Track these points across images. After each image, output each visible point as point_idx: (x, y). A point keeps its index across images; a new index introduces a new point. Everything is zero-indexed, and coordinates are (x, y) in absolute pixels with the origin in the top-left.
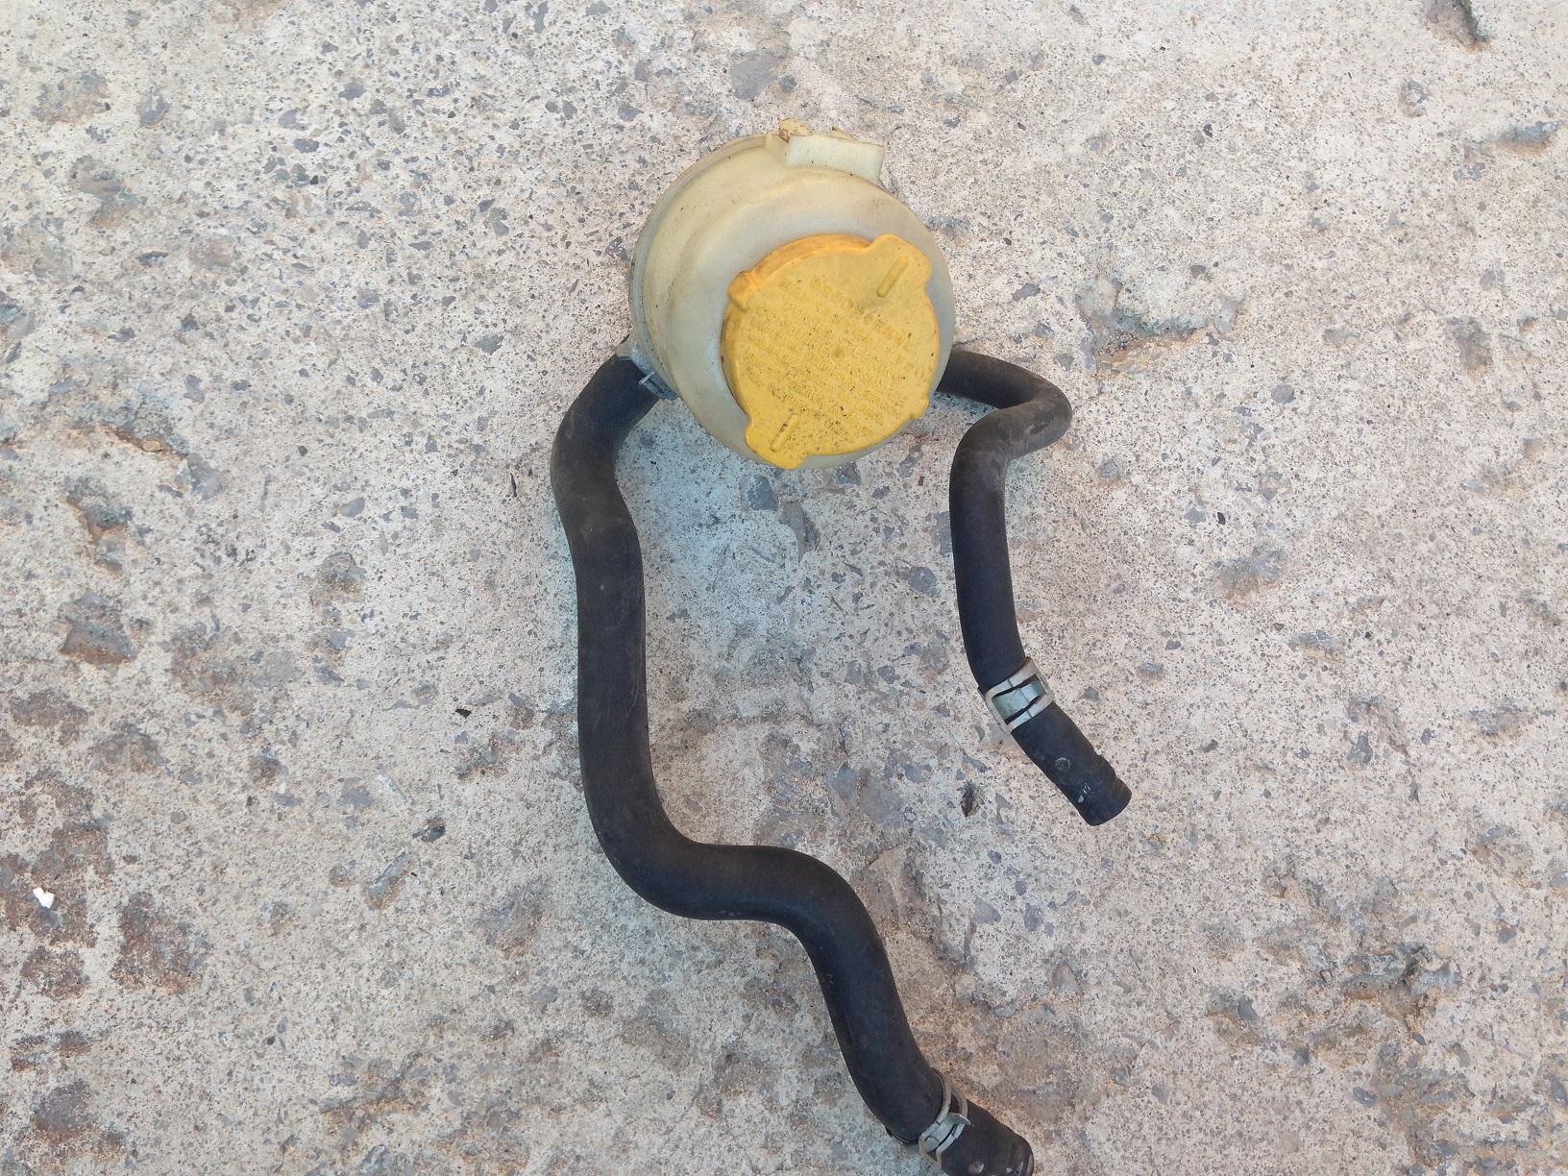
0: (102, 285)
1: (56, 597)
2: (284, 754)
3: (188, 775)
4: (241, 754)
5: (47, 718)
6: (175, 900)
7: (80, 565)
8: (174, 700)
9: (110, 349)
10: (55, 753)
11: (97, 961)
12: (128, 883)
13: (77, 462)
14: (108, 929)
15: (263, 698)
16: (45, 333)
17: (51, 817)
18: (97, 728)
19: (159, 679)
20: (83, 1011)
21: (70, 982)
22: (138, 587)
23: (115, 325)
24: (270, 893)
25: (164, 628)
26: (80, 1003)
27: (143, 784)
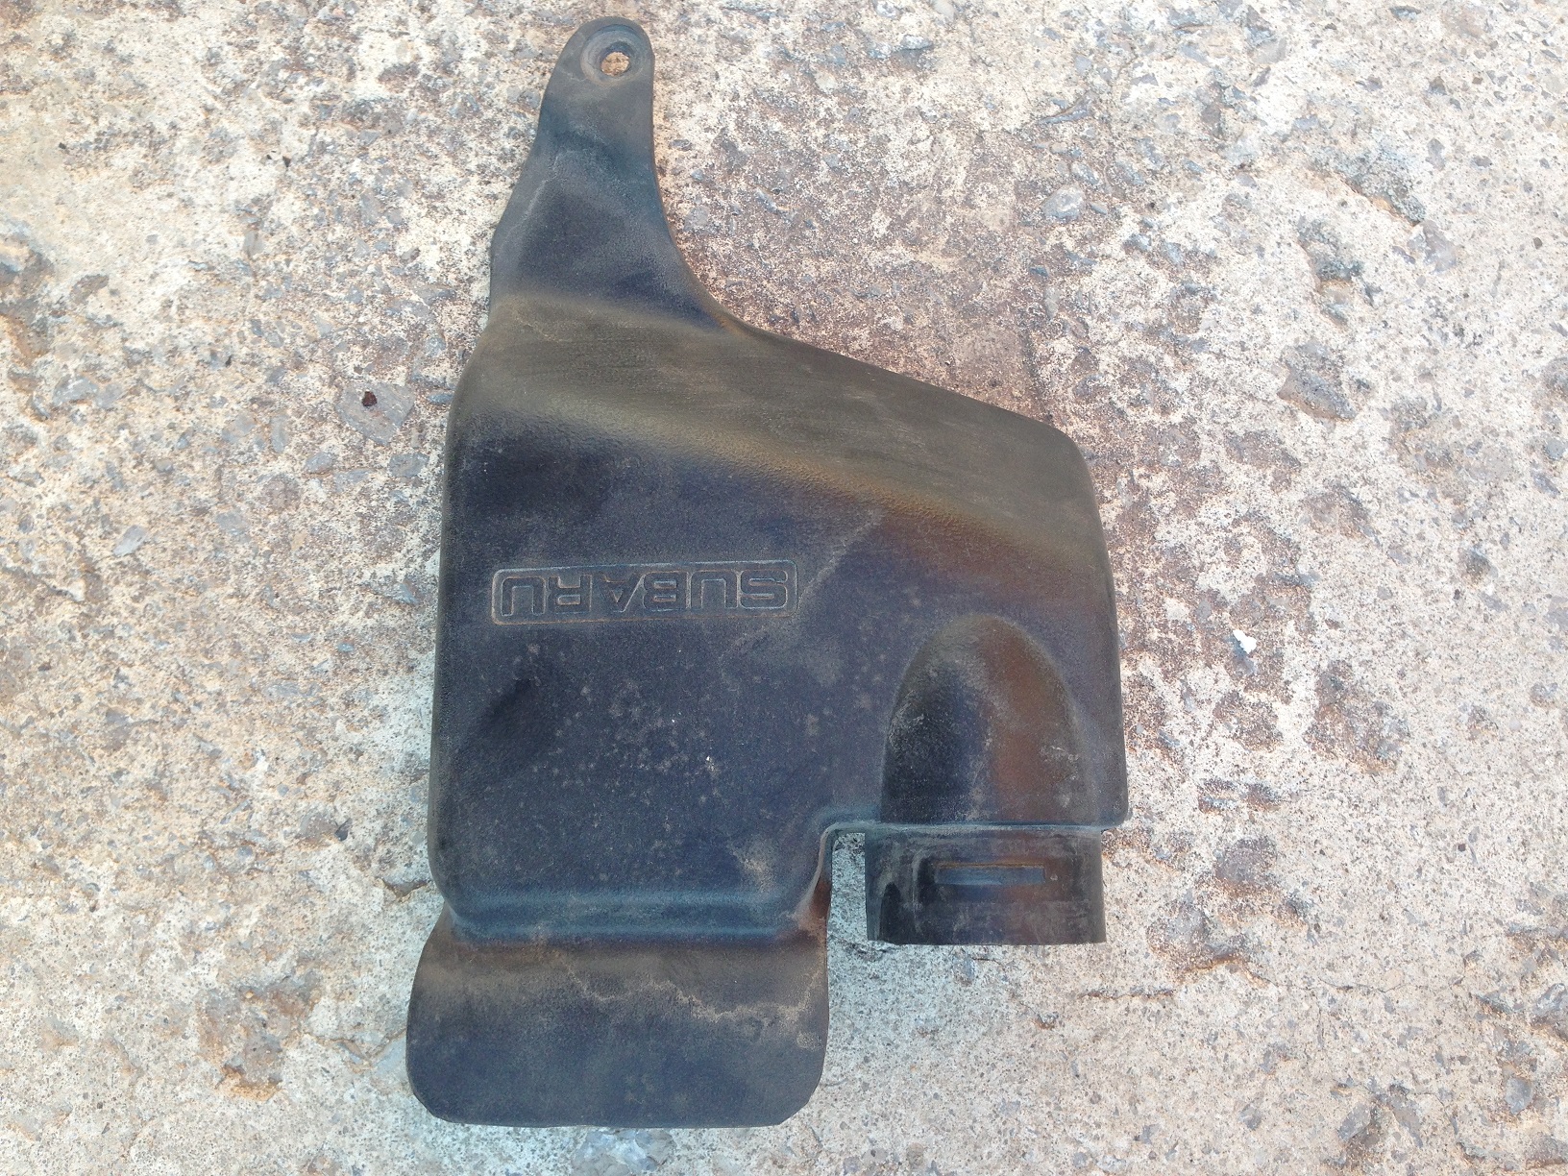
0: (1355, 28)
1: (1283, 338)
2: (1495, 556)
3: (1396, 552)
4: (1450, 545)
5: (1261, 461)
6: (1377, 678)
7: (1307, 310)
8: (1389, 472)
9: (1358, 95)
10: (1266, 497)
11: (1293, 718)
12: (1330, 648)
13: (1314, 203)
14: (1304, 689)
15: (1477, 492)
16: (1295, 63)
17: (1257, 561)
18: (1310, 481)
19: (1376, 447)
20: (1275, 766)
21: (1262, 734)
22: (1363, 346)
23: (1364, 71)
24: (1472, 696)
25: (1385, 395)
26: (1273, 758)
27: (1352, 550)
